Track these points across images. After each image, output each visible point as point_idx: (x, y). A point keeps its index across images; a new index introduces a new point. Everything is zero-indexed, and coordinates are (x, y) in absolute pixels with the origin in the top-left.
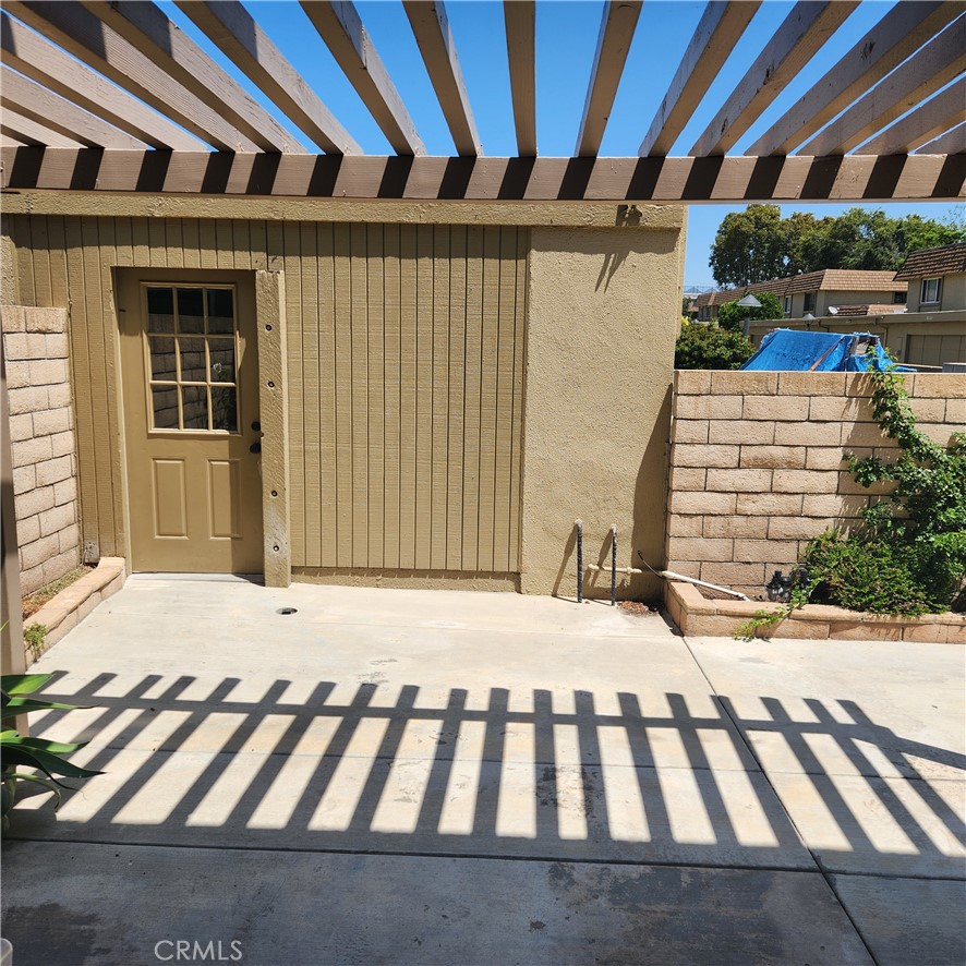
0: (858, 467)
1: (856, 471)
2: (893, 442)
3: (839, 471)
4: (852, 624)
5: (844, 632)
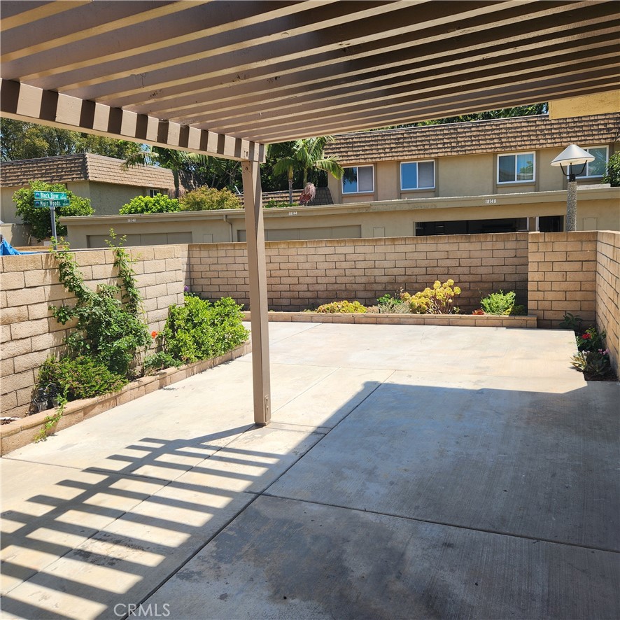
0: (58, 314)
1: (58, 315)
2: (72, 295)
3: (48, 318)
4: (93, 406)
5: (90, 413)
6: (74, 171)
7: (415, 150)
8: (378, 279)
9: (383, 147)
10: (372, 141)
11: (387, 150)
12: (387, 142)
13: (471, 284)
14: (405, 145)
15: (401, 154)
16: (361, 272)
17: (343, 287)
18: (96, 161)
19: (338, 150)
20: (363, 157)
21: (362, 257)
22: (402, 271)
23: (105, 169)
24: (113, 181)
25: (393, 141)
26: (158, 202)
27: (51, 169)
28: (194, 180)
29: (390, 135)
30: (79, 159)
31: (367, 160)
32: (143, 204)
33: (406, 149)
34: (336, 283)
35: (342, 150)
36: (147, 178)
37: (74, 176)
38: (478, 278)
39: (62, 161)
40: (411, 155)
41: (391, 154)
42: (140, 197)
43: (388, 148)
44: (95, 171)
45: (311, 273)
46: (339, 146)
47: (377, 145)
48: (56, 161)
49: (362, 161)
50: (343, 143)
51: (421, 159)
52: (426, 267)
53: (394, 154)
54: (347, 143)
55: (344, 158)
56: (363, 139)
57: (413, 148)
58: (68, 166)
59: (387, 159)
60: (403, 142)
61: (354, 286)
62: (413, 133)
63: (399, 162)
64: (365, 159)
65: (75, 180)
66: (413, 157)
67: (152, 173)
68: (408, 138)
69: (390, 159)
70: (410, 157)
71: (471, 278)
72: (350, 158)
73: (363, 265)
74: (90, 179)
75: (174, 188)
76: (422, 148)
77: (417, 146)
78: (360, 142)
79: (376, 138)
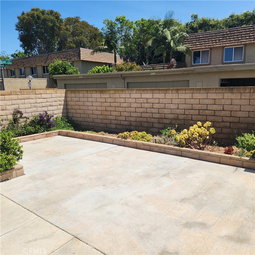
6: (76, 56)
7: (233, 41)
8: (167, 116)
9: (215, 39)
10: (210, 36)
11: (217, 41)
12: (218, 37)
13: (232, 124)
14: (227, 38)
15: (225, 43)
16: (156, 111)
17: (145, 120)
18: (85, 51)
19: (191, 42)
20: (204, 45)
21: (157, 101)
22: (182, 112)
23: (88, 55)
24: (92, 60)
25: (221, 36)
26: (103, 69)
27: (67, 55)
28: (130, 60)
29: (219, 33)
30: (77, 51)
31: (206, 47)
32: (97, 70)
33: (228, 40)
34: (141, 117)
35: (193, 42)
36: (108, 59)
37: (75, 58)
38: (237, 120)
39: (71, 51)
40: (230, 43)
41: (219, 43)
42: (97, 67)
43: (218, 40)
44: (84, 56)
45: (127, 110)
46: (192, 40)
47: (212, 38)
48: (70, 52)
49: (203, 47)
50: (194, 38)
51: (236, 45)
52: (199, 110)
53: (221, 43)
54: (196, 38)
55: (194, 46)
56: (205, 36)
57: (232, 39)
58: (74, 54)
59: (217, 46)
60: (227, 36)
61: (152, 119)
62: (233, 31)
63: (224, 47)
64: (205, 46)
65: (76, 60)
66: (231, 44)
67: (110, 56)
68: (229, 34)
69: (218, 45)
70: (229, 44)
71: (231, 119)
72: (197, 46)
73: (158, 106)
74: (81, 59)
75: (114, 63)
76: (237, 39)
77: (234, 38)
78: (203, 37)
79: (212, 35)
